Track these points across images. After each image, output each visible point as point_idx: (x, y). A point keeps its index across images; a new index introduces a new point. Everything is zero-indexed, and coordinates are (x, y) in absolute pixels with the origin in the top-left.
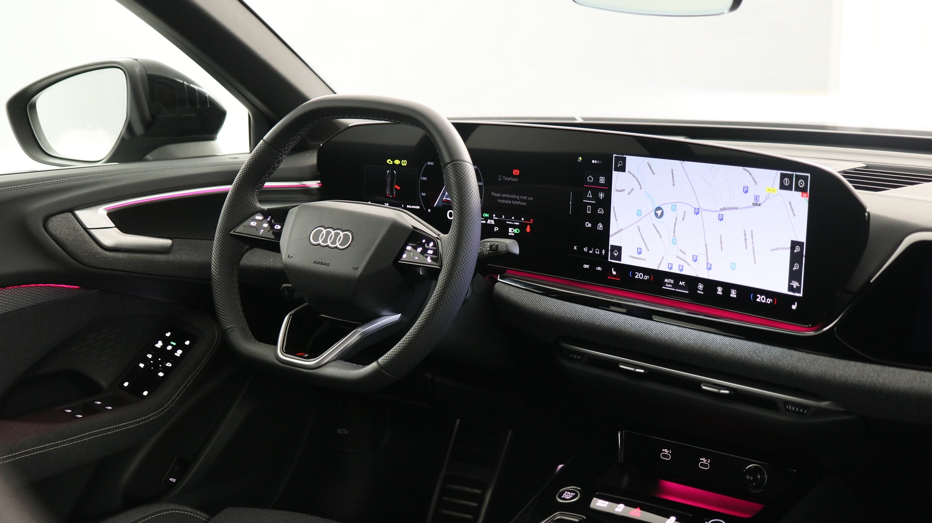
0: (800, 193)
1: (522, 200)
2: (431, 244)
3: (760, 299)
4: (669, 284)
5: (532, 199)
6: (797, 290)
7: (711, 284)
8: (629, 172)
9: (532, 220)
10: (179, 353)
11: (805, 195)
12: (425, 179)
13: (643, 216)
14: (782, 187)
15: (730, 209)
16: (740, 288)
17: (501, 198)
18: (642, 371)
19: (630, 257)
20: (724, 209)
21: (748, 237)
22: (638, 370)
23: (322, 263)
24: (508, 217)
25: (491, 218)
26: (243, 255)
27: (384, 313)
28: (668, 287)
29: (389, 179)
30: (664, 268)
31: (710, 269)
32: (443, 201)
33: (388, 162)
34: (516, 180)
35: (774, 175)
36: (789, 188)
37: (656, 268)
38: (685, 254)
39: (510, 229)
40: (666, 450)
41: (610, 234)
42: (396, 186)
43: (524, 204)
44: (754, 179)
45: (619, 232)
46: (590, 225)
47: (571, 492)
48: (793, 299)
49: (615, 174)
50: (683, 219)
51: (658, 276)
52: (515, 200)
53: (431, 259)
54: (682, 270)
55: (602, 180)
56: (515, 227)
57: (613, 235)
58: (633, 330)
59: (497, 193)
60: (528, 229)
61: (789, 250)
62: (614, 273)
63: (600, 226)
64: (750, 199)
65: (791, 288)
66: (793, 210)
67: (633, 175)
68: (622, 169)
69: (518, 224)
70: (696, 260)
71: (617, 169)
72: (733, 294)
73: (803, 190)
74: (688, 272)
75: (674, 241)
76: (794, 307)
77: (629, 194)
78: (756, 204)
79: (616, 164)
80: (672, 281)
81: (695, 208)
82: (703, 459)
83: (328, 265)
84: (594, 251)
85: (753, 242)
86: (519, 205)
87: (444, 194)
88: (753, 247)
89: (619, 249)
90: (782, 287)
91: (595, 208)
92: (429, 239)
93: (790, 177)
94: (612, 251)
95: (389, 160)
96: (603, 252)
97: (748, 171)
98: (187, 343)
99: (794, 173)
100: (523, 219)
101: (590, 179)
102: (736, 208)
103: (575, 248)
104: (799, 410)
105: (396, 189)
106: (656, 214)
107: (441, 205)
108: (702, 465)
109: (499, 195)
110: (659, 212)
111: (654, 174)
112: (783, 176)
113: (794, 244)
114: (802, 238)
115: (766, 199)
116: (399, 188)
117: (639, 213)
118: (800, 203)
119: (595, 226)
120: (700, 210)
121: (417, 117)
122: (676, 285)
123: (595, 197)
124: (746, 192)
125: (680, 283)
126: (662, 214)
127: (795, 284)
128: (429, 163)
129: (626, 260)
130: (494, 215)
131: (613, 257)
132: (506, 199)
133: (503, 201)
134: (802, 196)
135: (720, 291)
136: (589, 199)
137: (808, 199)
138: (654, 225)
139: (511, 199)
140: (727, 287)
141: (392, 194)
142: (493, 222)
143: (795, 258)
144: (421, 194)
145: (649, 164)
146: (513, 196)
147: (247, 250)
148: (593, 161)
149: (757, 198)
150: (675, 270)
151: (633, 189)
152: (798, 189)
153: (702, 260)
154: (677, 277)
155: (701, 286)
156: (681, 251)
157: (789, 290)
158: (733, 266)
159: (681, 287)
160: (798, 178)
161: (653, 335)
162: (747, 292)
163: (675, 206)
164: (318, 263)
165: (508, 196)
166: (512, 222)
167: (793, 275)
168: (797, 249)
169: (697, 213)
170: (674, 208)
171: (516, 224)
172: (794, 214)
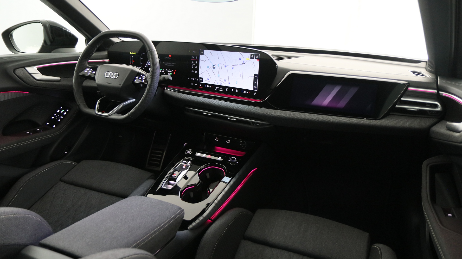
1: (172, 64)
2: (144, 76)
3: (245, 92)
4: (217, 88)
5: (175, 64)
6: (256, 89)
7: (230, 88)
9: (175, 70)
10: (65, 113)
11: (258, 60)
12: (142, 58)
13: (209, 68)
14: (251, 58)
15: (235, 65)
16: (239, 89)
17: (166, 64)
18: (210, 114)
19: (205, 81)
20: (234, 65)
21: (241, 74)
22: (209, 114)
23: (109, 83)
24: (168, 70)
25: (163, 70)
26: (83, 81)
27: (130, 99)
28: (217, 90)
29: (131, 59)
30: (216, 84)
31: (230, 83)
33: (130, 53)
34: (170, 58)
35: (249, 55)
36: (253, 58)
37: (213, 84)
38: (222, 79)
39: (169, 73)
40: (217, 138)
41: (199, 74)
42: (133, 61)
43: (173, 65)
44: (243, 56)
45: (202, 73)
46: (193, 72)
47: (190, 151)
48: (254, 92)
49: (200, 55)
50: (221, 69)
51: (214, 86)
52: (170, 64)
53: (144, 81)
54: (221, 84)
55: (197, 58)
56: (170, 73)
57: (200, 74)
58: (207, 102)
59: (164, 62)
60: (174, 73)
61: (253, 77)
62: (201, 86)
63: (196, 72)
64: (241, 62)
65: (254, 88)
66: (254, 65)
67: (206, 56)
68: (203, 54)
70: (225, 81)
71: (201, 54)
72: (237, 91)
74: (223, 85)
75: (219, 76)
76: (255, 94)
77: (205, 61)
78: (243, 64)
80: (218, 88)
81: (225, 65)
82: (228, 140)
83: (111, 83)
84: (195, 79)
85: (242, 75)
86: (171, 66)
87: (148, 63)
88: (243, 77)
89: (202, 78)
90: (251, 88)
91: (194, 66)
92: (143, 75)
94: (200, 79)
95: (131, 53)
96: (197, 79)
97: (241, 54)
98: (68, 110)
99: (255, 54)
100: (173, 70)
101: (193, 57)
102: (237, 65)
103: (189, 78)
104: (257, 124)
105: (133, 62)
106: (213, 68)
107: (147, 66)
108: (227, 142)
109: (165, 63)
110: (214, 67)
111: (212, 55)
112: (251, 55)
113: (255, 75)
114: (257, 73)
115: (246, 62)
116: (134, 61)
117: (208, 67)
118: (256, 63)
119: (195, 72)
121: (138, 36)
122: (219, 89)
123: (195, 63)
124: (240, 60)
125: (221, 88)
126: (215, 67)
127: (255, 87)
128: (143, 54)
129: (204, 82)
130: (164, 69)
131: (200, 81)
132: (167, 64)
133: (166, 65)
134: (257, 61)
135: (233, 90)
136: (193, 63)
137: (259, 61)
138: (212, 71)
139: (169, 64)
140: (235, 89)
141: (132, 63)
142: (163, 71)
143: (255, 79)
144: (141, 63)
145: (211, 52)
146: (169, 63)
147: (85, 80)
148: (194, 52)
149: (243, 62)
150: (219, 84)
152: (256, 58)
153: (227, 81)
154: (220, 86)
155: (227, 89)
156: (221, 78)
157: (253, 89)
158: (236, 82)
159: (221, 89)
160: (256, 55)
161: (213, 104)
162: (240, 90)
164: (108, 83)
167: (255, 85)
168: (256, 77)
169: (226, 67)
170: (219, 66)
171: (170, 72)
172: (255, 67)
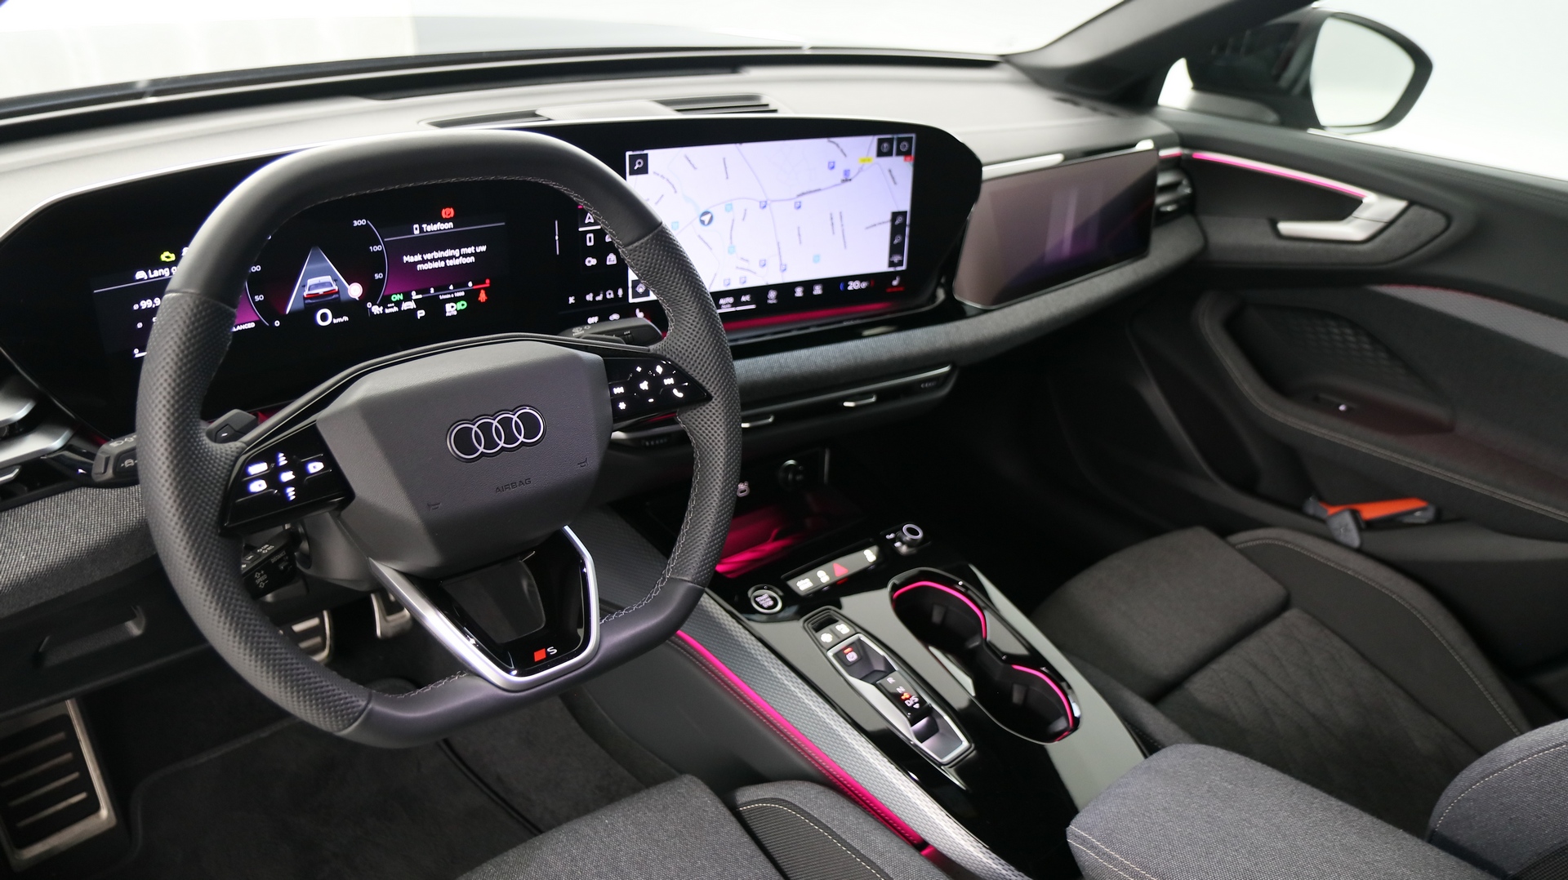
0: (901, 159)
1: (466, 256)
3: (853, 286)
4: (724, 304)
5: (484, 248)
6: (900, 263)
7: (785, 289)
8: (654, 173)
9: (488, 281)
11: (909, 158)
12: (258, 268)
14: (880, 154)
15: (811, 192)
16: (827, 283)
17: (424, 262)
18: (773, 418)
20: (804, 194)
21: (835, 221)
24: (442, 288)
25: (408, 298)
28: (726, 309)
31: (785, 270)
32: (305, 299)
34: (448, 225)
35: (870, 142)
36: (889, 154)
38: (747, 261)
39: (448, 307)
43: (471, 259)
44: (842, 151)
46: (593, 262)
48: (891, 276)
50: (744, 219)
52: (450, 258)
54: (744, 282)
56: (456, 300)
59: (413, 254)
60: (483, 297)
61: (889, 224)
62: (639, 315)
63: (611, 258)
64: (838, 175)
65: (891, 264)
66: (894, 179)
67: (662, 176)
68: (646, 170)
69: (462, 294)
70: (764, 266)
71: (636, 172)
72: (816, 290)
73: (907, 154)
74: (751, 282)
75: (732, 249)
76: (893, 283)
78: (846, 180)
79: (632, 165)
80: (731, 300)
81: (760, 202)
84: (605, 296)
85: (842, 225)
86: (462, 265)
87: (304, 285)
88: (843, 231)
90: (880, 266)
91: (599, 235)
93: (890, 141)
94: (633, 288)
95: (167, 253)
96: (620, 292)
97: (833, 142)
99: (895, 136)
100: (470, 284)
102: (819, 190)
103: (570, 300)
106: (702, 222)
107: (301, 305)
108: (742, 492)
109: (418, 258)
110: (706, 218)
111: (695, 168)
112: (880, 142)
113: (895, 215)
114: (905, 205)
115: (859, 172)
118: (902, 170)
119: (602, 260)
120: (769, 202)
122: (736, 303)
124: (833, 168)
125: (742, 299)
126: (711, 219)
127: (896, 259)
130: (414, 293)
131: (636, 295)
132: (434, 260)
133: (430, 266)
134: (905, 160)
135: (798, 292)
136: (590, 224)
137: (912, 162)
138: (699, 236)
139: (443, 259)
140: (808, 285)
142: (411, 305)
143: (896, 230)
144: (253, 300)
145: (687, 158)
146: (448, 253)
149: (846, 172)
150: (736, 285)
151: (662, 196)
152: (899, 153)
153: (773, 264)
154: (735, 293)
155: (772, 294)
156: (741, 259)
157: (888, 267)
158: (816, 259)
159: (744, 303)
160: (900, 140)
162: (834, 285)
163: (731, 205)
165: (436, 255)
166: (450, 294)
167: (895, 249)
168: (899, 220)
169: (765, 207)
170: (729, 207)
171: (458, 295)
172: (895, 183)
